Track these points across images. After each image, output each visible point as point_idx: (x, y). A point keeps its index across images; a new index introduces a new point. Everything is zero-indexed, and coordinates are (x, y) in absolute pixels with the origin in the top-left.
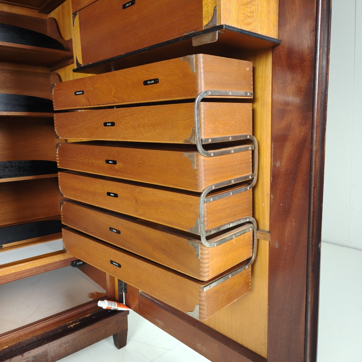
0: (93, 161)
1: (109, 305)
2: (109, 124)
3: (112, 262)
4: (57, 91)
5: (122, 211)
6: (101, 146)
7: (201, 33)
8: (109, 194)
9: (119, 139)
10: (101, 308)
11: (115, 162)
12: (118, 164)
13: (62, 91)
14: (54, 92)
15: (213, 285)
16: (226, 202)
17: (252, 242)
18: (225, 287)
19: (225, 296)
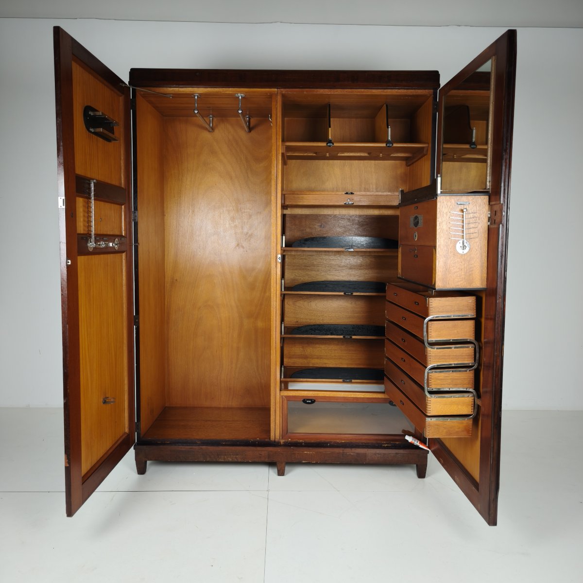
1: (413, 441)
2: (404, 319)
3: (401, 401)
8: (402, 359)
9: (407, 328)
11: (405, 341)
14: (387, 288)
15: (434, 419)
16: (447, 375)
17: (473, 405)
18: (445, 424)
19: (445, 431)
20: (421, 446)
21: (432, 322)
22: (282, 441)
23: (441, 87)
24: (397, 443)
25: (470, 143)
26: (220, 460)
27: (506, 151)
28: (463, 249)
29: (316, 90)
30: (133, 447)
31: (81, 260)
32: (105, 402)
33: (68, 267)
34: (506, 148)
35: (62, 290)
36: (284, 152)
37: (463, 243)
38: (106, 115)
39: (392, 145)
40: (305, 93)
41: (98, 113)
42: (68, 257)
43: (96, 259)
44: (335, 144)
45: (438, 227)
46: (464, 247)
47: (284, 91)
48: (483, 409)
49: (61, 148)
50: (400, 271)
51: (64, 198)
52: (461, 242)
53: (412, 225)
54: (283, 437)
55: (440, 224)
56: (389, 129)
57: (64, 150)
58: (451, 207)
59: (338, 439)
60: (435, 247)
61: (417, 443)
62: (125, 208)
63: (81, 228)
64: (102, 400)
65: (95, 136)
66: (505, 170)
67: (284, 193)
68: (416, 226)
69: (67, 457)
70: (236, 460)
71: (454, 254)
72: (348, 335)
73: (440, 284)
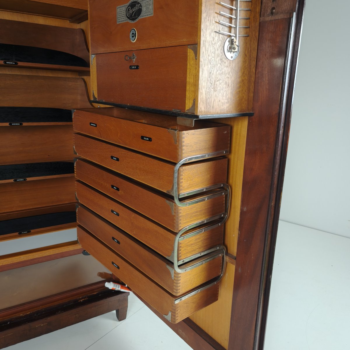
0: (102, 182)
1: (114, 286)
2: (115, 159)
3: (113, 263)
4: (76, 116)
5: (121, 227)
6: (108, 173)
7: (183, 115)
8: (112, 211)
9: (122, 173)
10: (108, 288)
11: (118, 189)
12: (120, 191)
13: (80, 117)
14: (74, 116)
15: (184, 298)
18: (195, 298)
19: (194, 306)
53: (122, 19)
55: (206, 3)
61: (118, 288)
71: (221, 59)
72: (20, 178)
73: (203, 109)
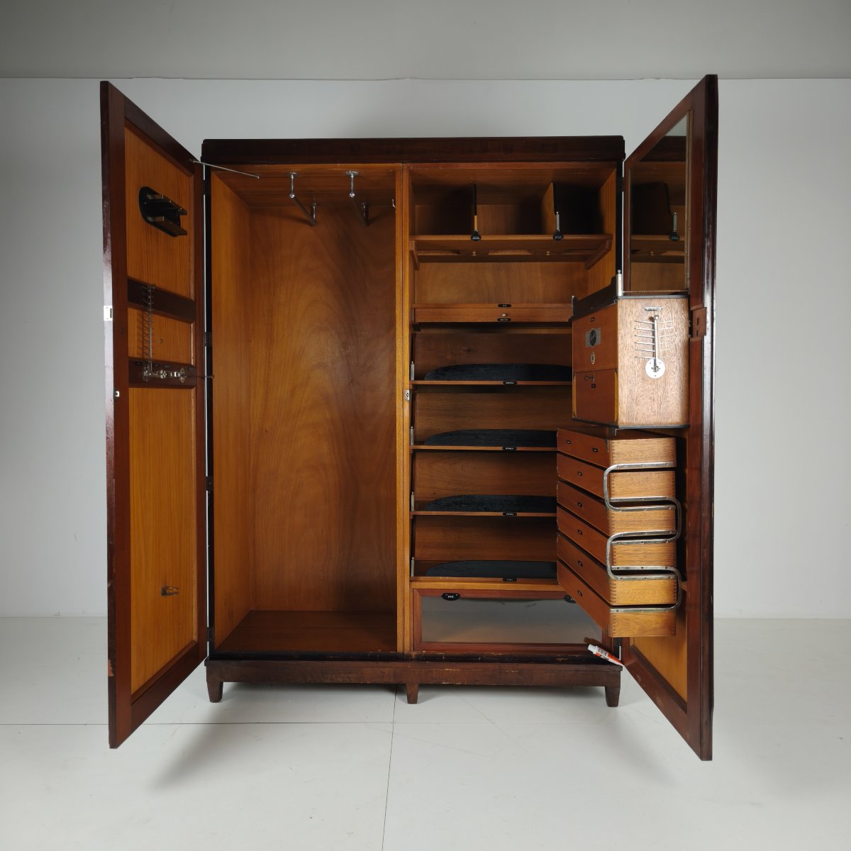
0: (573, 501)
1: (599, 652)
2: (580, 474)
3: (578, 591)
9: (583, 487)
10: (592, 652)
11: (581, 506)
14: (558, 435)
15: (621, 610)
16: (637, 548)
17: (676, 591)
18: (638, 618)
19: (637, 627)
20: (611, 660)
21: (615, 474)
22: (414, 654)
23: (627, 157)
24: (577, 656)
25: (670, 233)
26: (326, 681)
27: (708, 236)
28: (655, 371)
29: (455, 164)
30: (203, 662)
31: (134, 392)
32: (164, 593)
33: (116, 400)
34: (708, 232)
35: (107, 431)
36: (413, 249)
37: (655, 364)
38: (169, 200)
39: (562, 237)
40: (441, 168)
41: (157, 197)
42: (116, 387)
43: (153, 393)
44: (484, 238)
45: (620, 342)
46: (656, 368)
47: (412, 166)
48: (689, 595)
49: (109, 241)
50: (575, 409)
51: (111, 307)
52: (652, 361)
53: (588, 344)
54: (414, 648)
55: (622, 337)
56: (558, 216)
57: (112, 243)
58: (638, 313)
59: (493, 651)
60: (616, 370)
61: (605, 655)
62: (195, 326)
63: (134, 351)
64: (160, 590)
65: (155, 228)
66: (708, 262)
67: (414, 306)
68: (593, 345)
69: (111, 663)
70: (348, 681)
71: (643, 379)
72: (510, 511)
73: (624, 421)
